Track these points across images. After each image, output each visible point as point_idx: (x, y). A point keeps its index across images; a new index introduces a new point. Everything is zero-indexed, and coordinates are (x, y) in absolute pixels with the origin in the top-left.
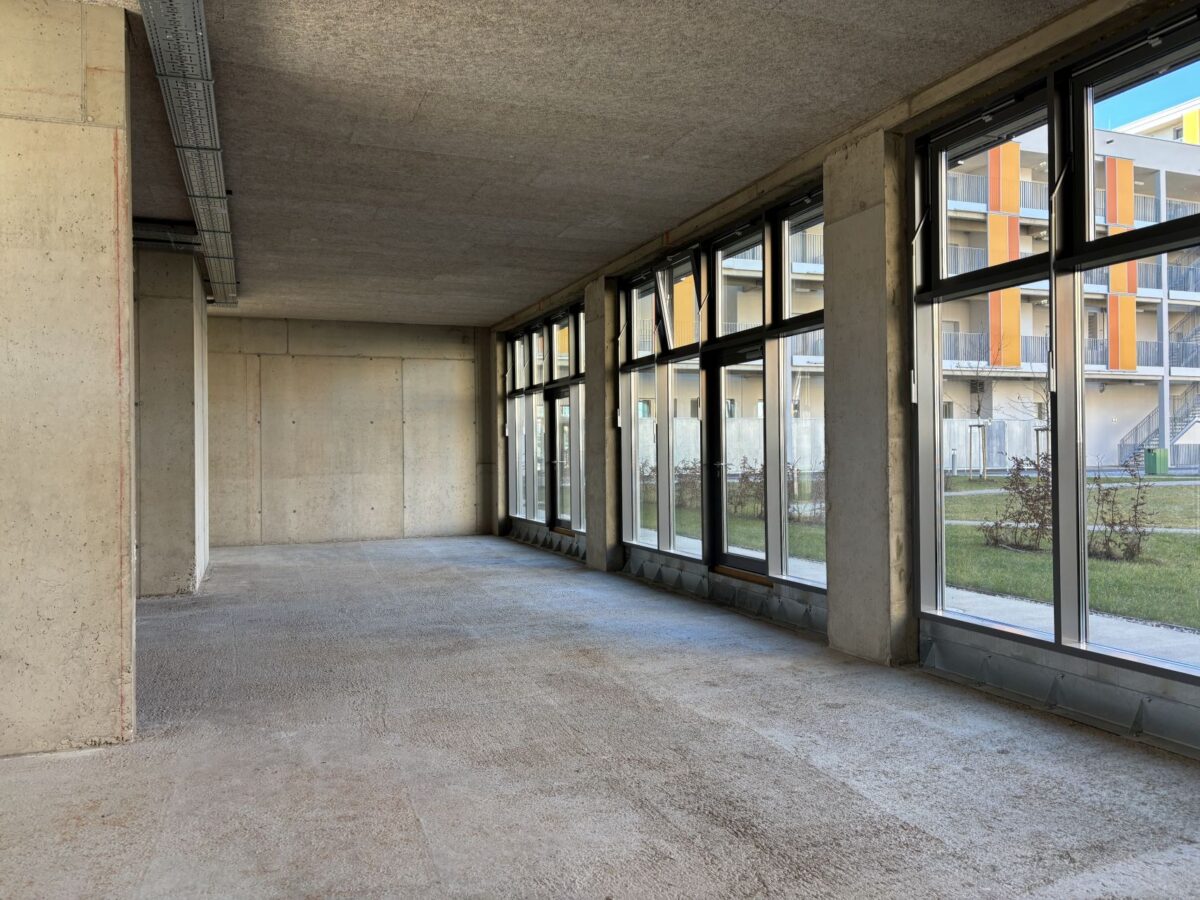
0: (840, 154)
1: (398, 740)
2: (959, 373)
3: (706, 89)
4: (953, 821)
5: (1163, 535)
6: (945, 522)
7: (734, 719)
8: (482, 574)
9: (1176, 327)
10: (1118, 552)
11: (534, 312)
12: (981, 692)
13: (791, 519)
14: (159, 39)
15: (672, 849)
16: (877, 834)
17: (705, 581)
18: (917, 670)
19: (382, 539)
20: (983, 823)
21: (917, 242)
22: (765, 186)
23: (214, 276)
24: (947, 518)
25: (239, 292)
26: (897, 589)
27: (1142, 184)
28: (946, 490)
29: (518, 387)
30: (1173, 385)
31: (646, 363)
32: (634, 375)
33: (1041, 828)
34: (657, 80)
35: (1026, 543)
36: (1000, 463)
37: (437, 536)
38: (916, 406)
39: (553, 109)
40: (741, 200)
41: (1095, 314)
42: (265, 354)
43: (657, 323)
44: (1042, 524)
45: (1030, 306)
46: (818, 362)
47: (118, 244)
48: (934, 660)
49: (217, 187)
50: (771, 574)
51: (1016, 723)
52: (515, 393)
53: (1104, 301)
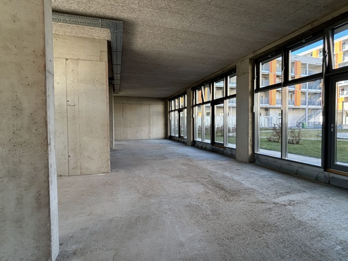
0: (240, 63)
1: (157, 173)
2: (262, 107)
3: (214, 51)
4: (260, 188)
5: (304, 140)
6: (260, 137)
7: (219, 171)
8: (166, 146)
9: (309, 97)
10: (295, 142)
11: (176, 95)
12: (266, 168)
13: (229, 136)
14: (114, 45)
15: (209, 191)
16: (247, 190)
17: (211, 148)
18: (254, 164)
19: (146, 139)
20: (266, 188)
21: (255, 80)
22: (225, 69)
23: (116, 88)
24: (260, 136)
25: (120, 91)
26: (250, 148)
27: (303, 66)
28: (260, 131)
29: (172, 110)
30: (309, 109)
31: (199, 105)
32: (197, 107)
33: (277, 189)
34: (204, 50)
35: (276, 141)
36: (271, 126)
37: (157, 139)
38: (254, 113)
39: (184, 56)
40: (220, 72)
41: (292, 94)
42: (124, 104)
43: (202, 97)
44: (279, 137)
45: (278, 92)
46: (235, 105)
47: (106, 83)
48: (257, 162)
49: (119, 72)
50: (225, 146)
51: (273, 173)
52: (172, 111)
53: (294, 91)
